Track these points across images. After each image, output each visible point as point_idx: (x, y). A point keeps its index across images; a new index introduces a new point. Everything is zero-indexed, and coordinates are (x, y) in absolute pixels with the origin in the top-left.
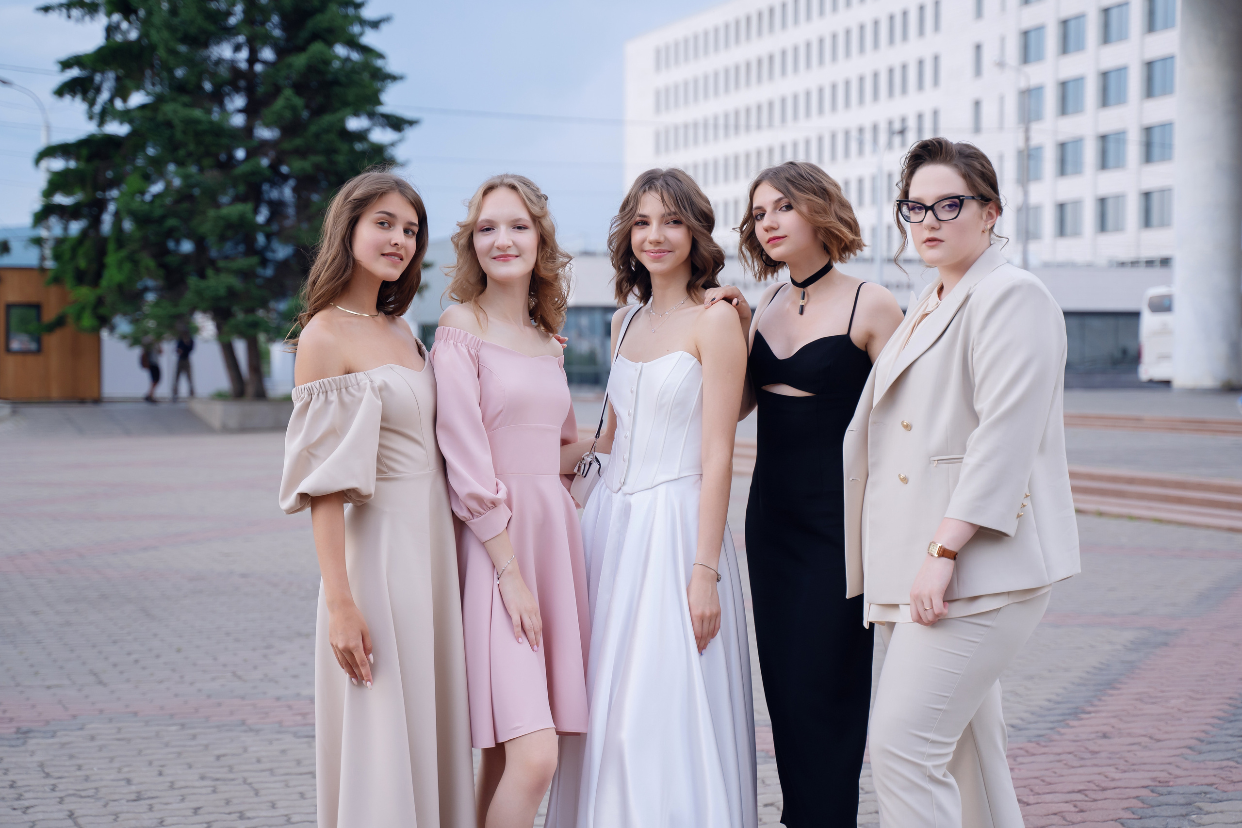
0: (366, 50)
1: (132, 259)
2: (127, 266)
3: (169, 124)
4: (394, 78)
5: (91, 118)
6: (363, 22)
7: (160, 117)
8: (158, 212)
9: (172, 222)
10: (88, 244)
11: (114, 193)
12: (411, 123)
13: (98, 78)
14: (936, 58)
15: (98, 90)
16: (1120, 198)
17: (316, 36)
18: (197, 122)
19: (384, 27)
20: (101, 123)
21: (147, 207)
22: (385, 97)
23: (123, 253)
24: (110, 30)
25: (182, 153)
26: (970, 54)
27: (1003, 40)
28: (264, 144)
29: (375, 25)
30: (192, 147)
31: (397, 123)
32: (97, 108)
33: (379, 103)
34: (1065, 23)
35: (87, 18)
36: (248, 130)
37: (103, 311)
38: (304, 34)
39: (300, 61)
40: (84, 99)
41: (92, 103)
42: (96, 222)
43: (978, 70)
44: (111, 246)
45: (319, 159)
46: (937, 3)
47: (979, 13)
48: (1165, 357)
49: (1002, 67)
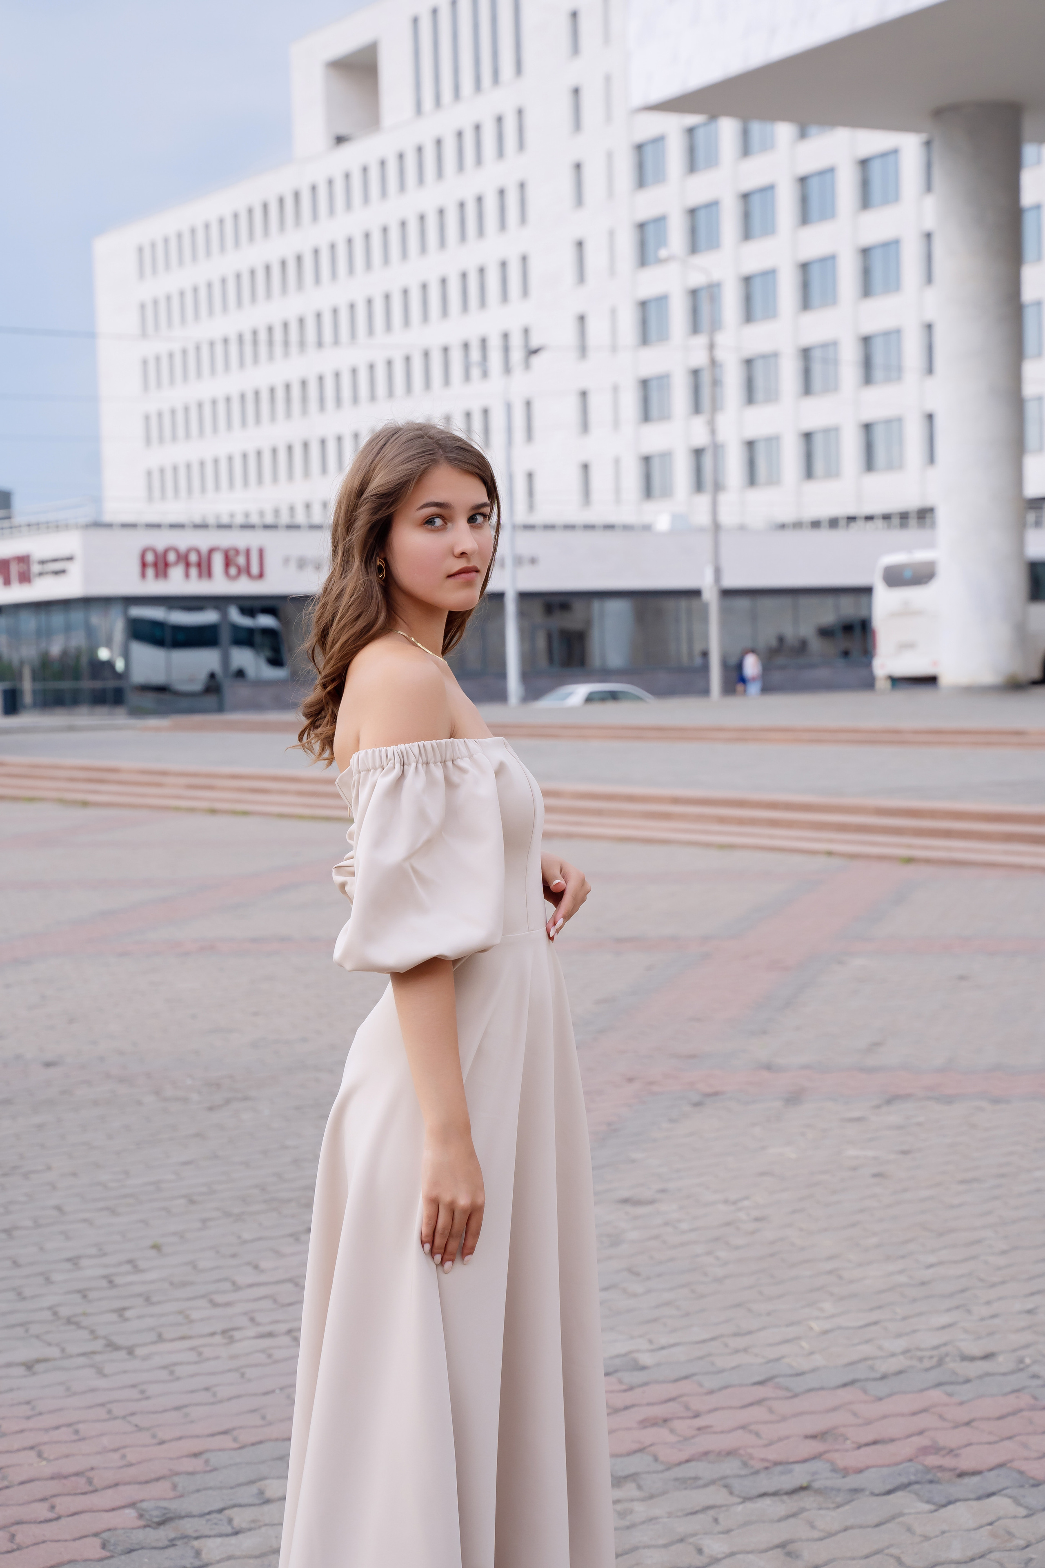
14: (524, 259)
16: (773, 441)
26: (568, 255)
27: (611, 234)
34: (692, 212)
43: (581, 277)
46: (522, 186)
47: (579, 200)
48: (907, 646)
49: (612, 271)
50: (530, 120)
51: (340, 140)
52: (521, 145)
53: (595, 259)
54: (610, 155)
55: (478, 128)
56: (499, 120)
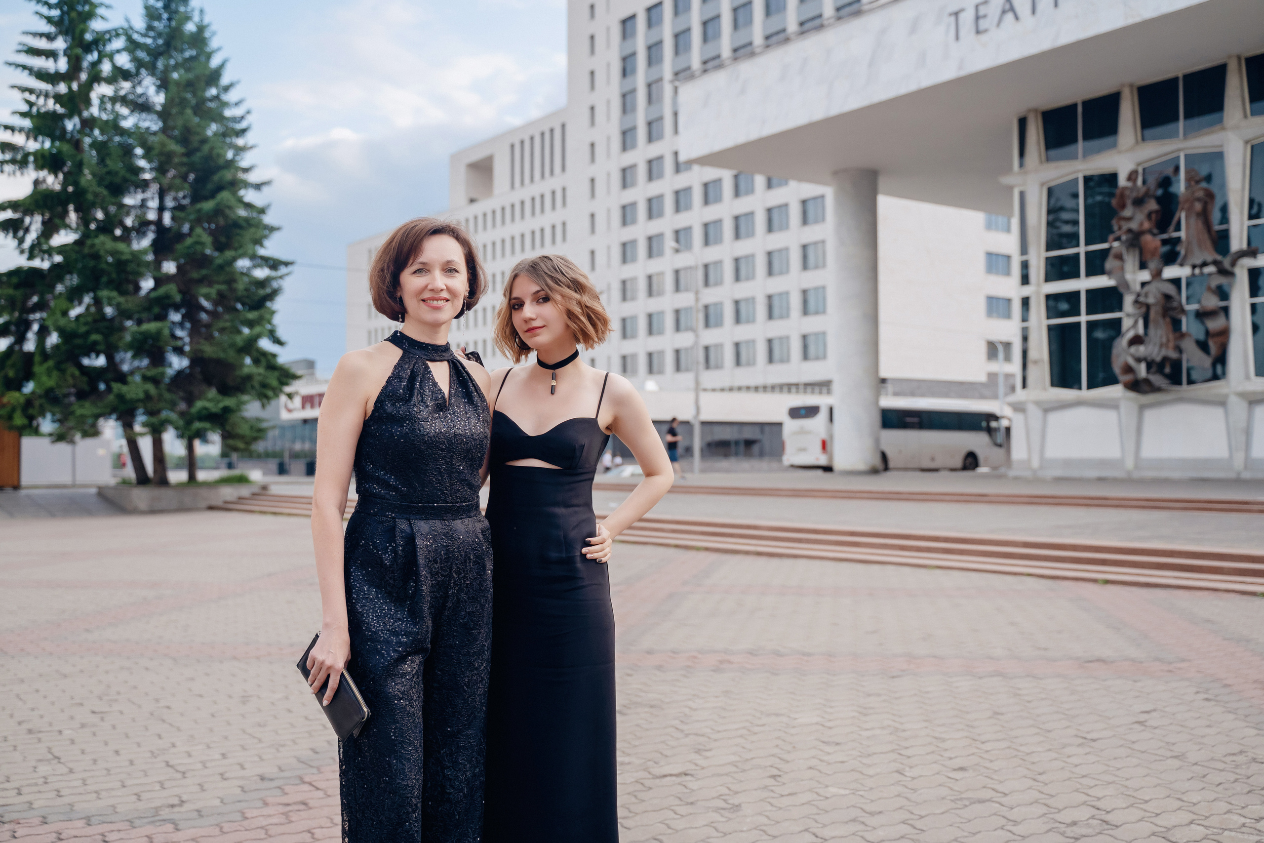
0: (249, 206)
1: (59, 367)
2: (55, 374)
3: (96, 256)
4: (272, 229)
5: (22, 252)
6: (246, 185)
7: (86, 251)
8: (83, 329)
9: (95, 337)
10: (14, 358)
11: (38, 315)
12: (286, 264)
13: (27, 220)
15: (27, 230)
16: (689, 350)
17: (220, 188)
18: (121, 253)
19: (265, 189)
20: (31, 257)
21: (73, 325)
22: (266, 243)
23: (51, 363)
24: (36, 183)
25: (104, 279)
26: (587, 257)
27: (609, 248)
28: (169, 278)
29: (258, 187)
30: (114, 276)
31: (274, 264)
32: (27, 244)
33: (262, 245)
34: (650, 238)
35: (18, 173)
36: (158, 264)
37: (31, 411)
38: (210, 186)
39: (208, 206)
40: (15, 237)
41: (21, 241)
42: (21, 339)
43: (593, 268)
44: (37, 359)
45: (223, 287)
46: (564, 224)
47: (593, 230)
48: (803, 450)
49: (609, 265)
50: (569, 193)
51: (472, 201)
52: (564, 203)
53: (600, 259)
54: (609, 211)
55: (542, 196)
56: (553, 193)
